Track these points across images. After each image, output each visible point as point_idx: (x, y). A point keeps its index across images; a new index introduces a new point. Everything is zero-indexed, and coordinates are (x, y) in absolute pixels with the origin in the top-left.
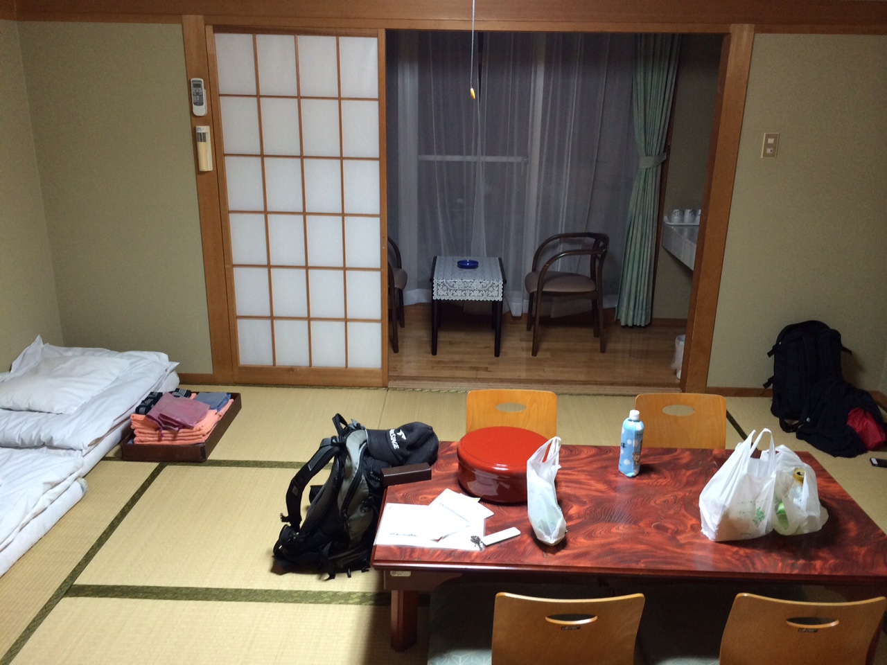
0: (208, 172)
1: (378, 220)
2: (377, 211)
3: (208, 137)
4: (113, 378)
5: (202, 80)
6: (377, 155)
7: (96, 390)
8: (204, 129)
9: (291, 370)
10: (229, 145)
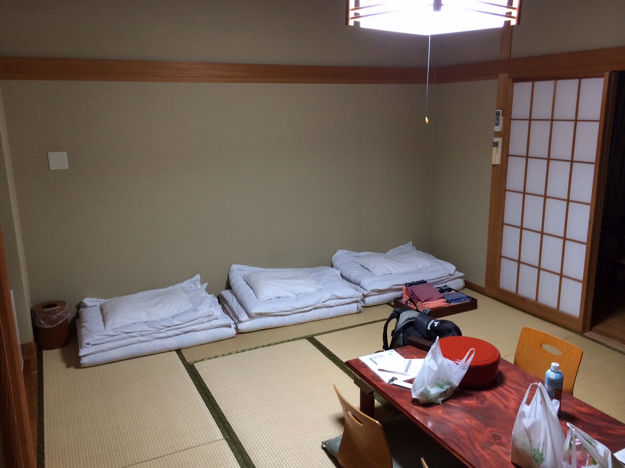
0: (498, 165)
1: (589, 207)
2: (589, 202)
3: (500, 145)
4: (416, 269)
5: (501, 111)
6: (594, 161)
7: (402, 270)
8: (499, 140)
9: (524, 299)
10: (512, 150)
